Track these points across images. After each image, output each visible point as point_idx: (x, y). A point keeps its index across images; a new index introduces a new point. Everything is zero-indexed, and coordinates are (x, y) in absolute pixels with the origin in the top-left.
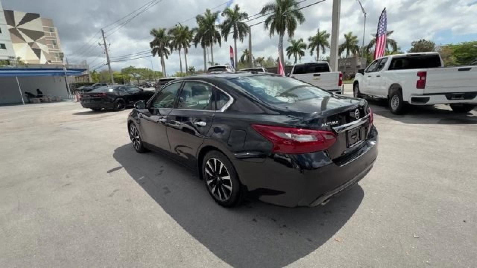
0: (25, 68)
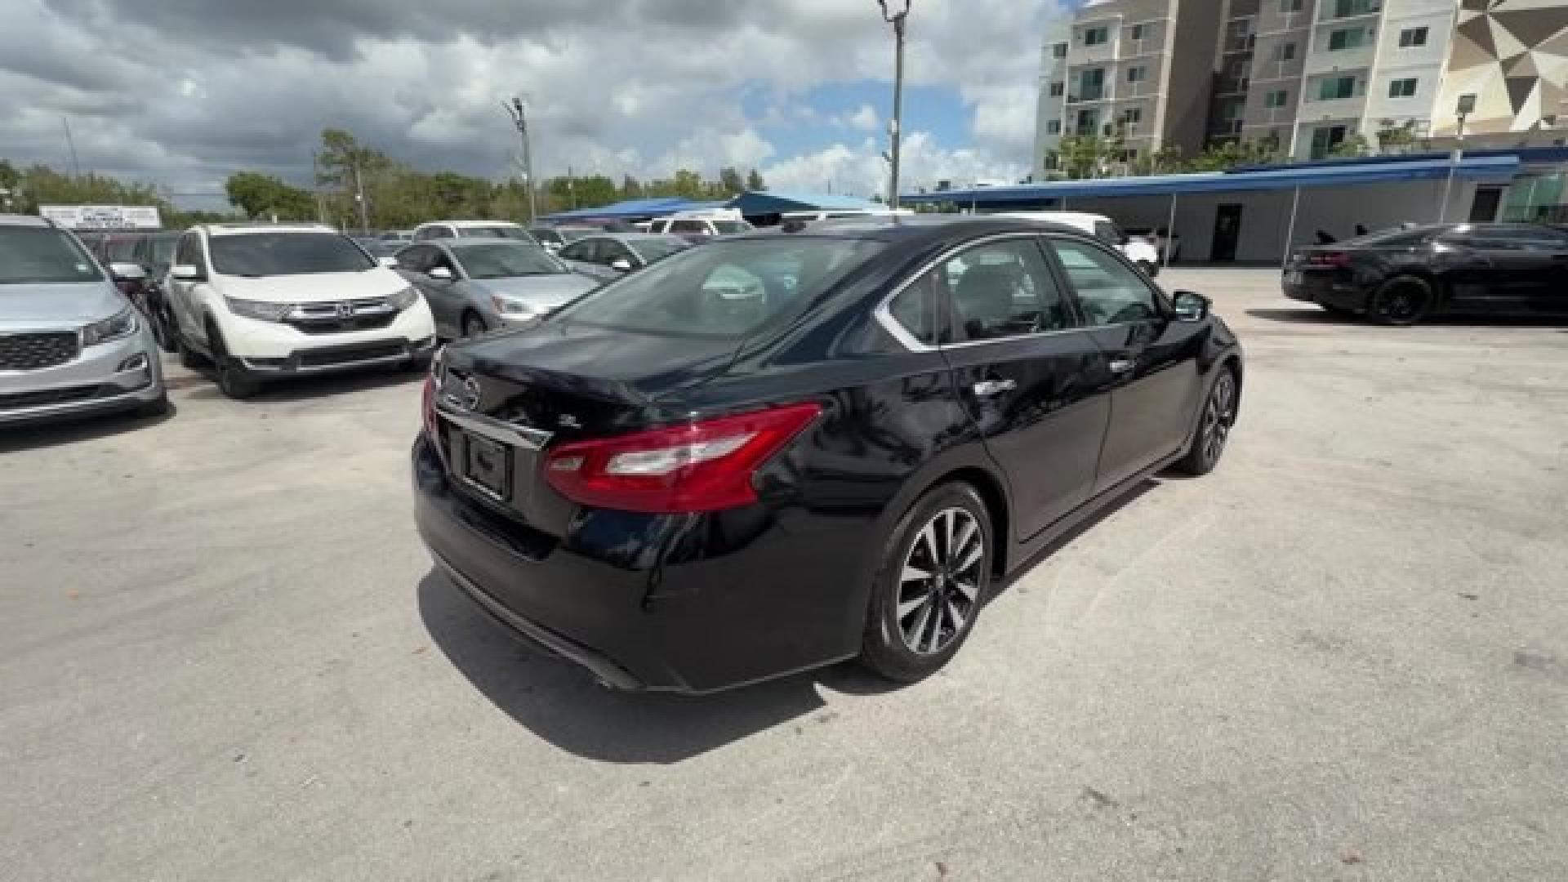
0: (1421, 151)
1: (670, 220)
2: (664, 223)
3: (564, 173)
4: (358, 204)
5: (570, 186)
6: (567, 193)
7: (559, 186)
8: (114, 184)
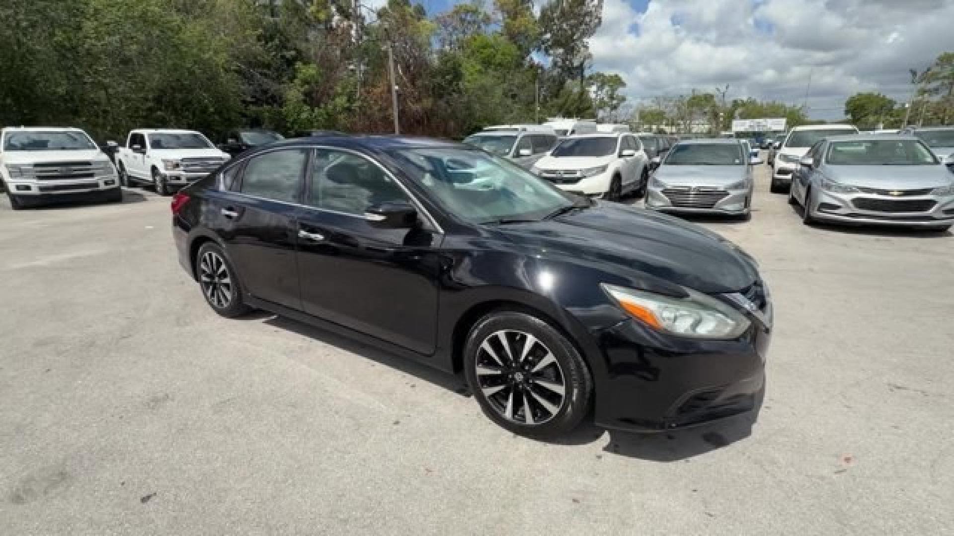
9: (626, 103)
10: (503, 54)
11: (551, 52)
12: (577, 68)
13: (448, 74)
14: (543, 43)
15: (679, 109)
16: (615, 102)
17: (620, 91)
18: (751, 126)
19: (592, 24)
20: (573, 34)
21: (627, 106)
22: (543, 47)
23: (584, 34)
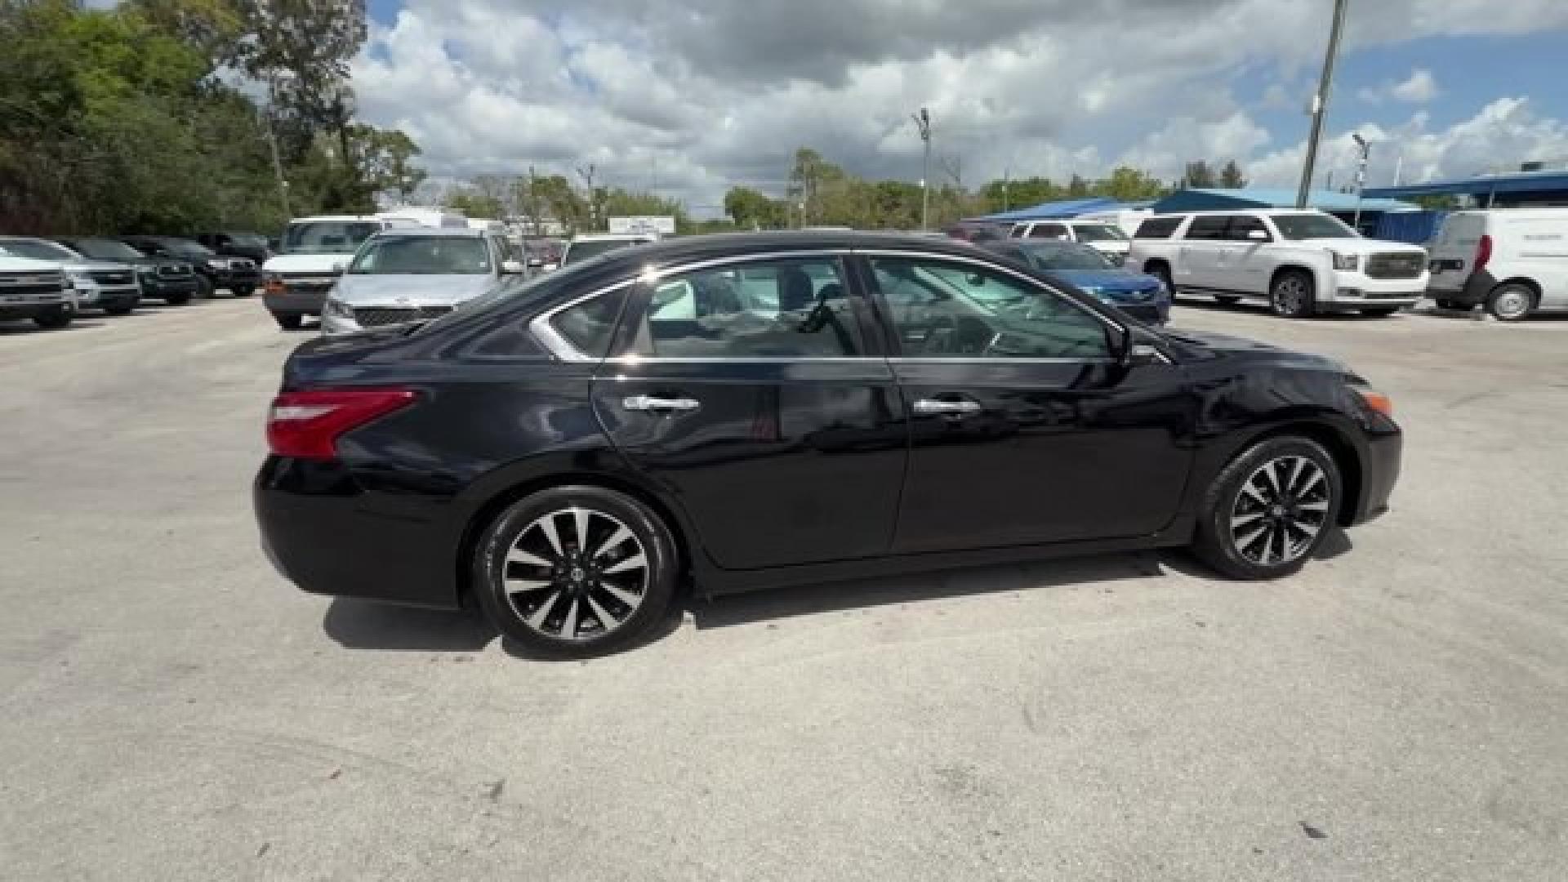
1: (1032, 224)
2: (1025, 228)
3: (1001, 176)
4: (800, 212)
5: (1004, 189)
6: (1000, 195)
7: (994, 190)
8: (656, 200)
9: (427, 181)
10: (162, 62)
11: (262, 72)
12: (329, 112)
13: (47, 89)
14: (242, 53)
15: (520, 195)
16: (406, 179)
17: (412, 162)
18: (633, 227)
19: (350, 35)
20: (312, 47)
21: (428, 187)
22: (243, 59)
23: (334, 52)
